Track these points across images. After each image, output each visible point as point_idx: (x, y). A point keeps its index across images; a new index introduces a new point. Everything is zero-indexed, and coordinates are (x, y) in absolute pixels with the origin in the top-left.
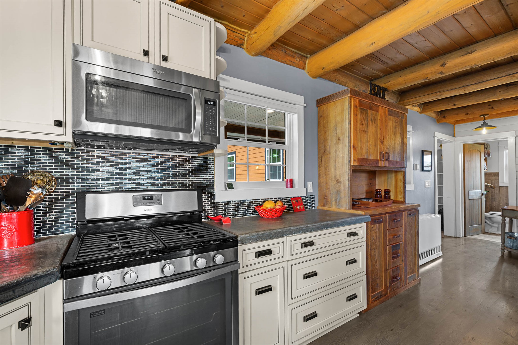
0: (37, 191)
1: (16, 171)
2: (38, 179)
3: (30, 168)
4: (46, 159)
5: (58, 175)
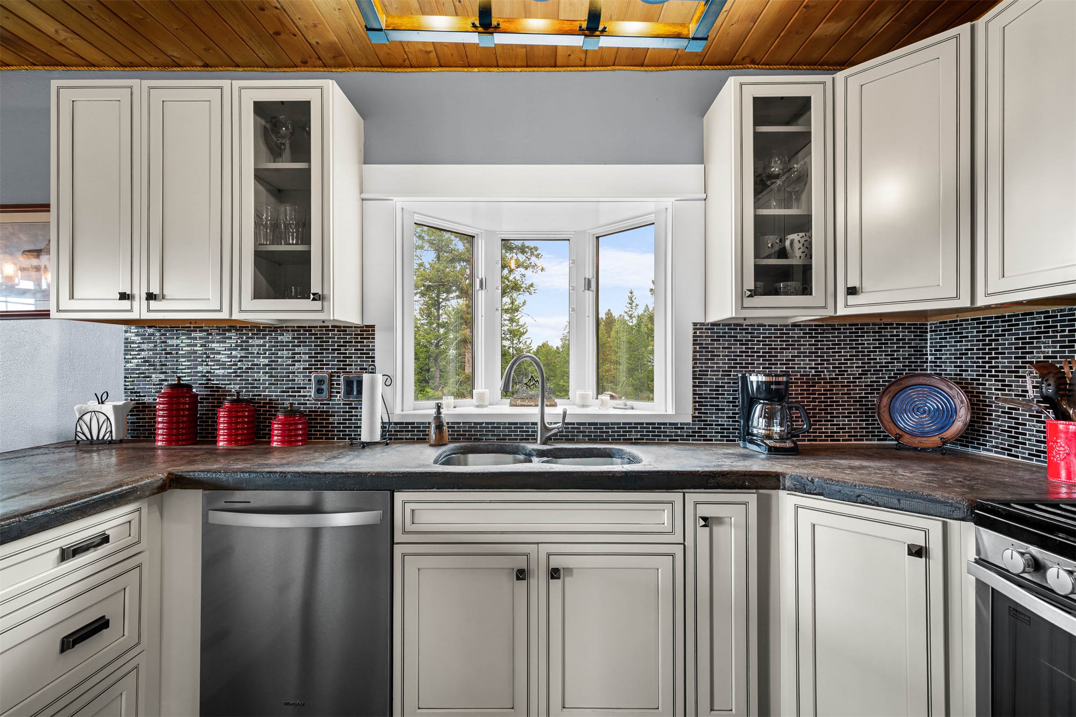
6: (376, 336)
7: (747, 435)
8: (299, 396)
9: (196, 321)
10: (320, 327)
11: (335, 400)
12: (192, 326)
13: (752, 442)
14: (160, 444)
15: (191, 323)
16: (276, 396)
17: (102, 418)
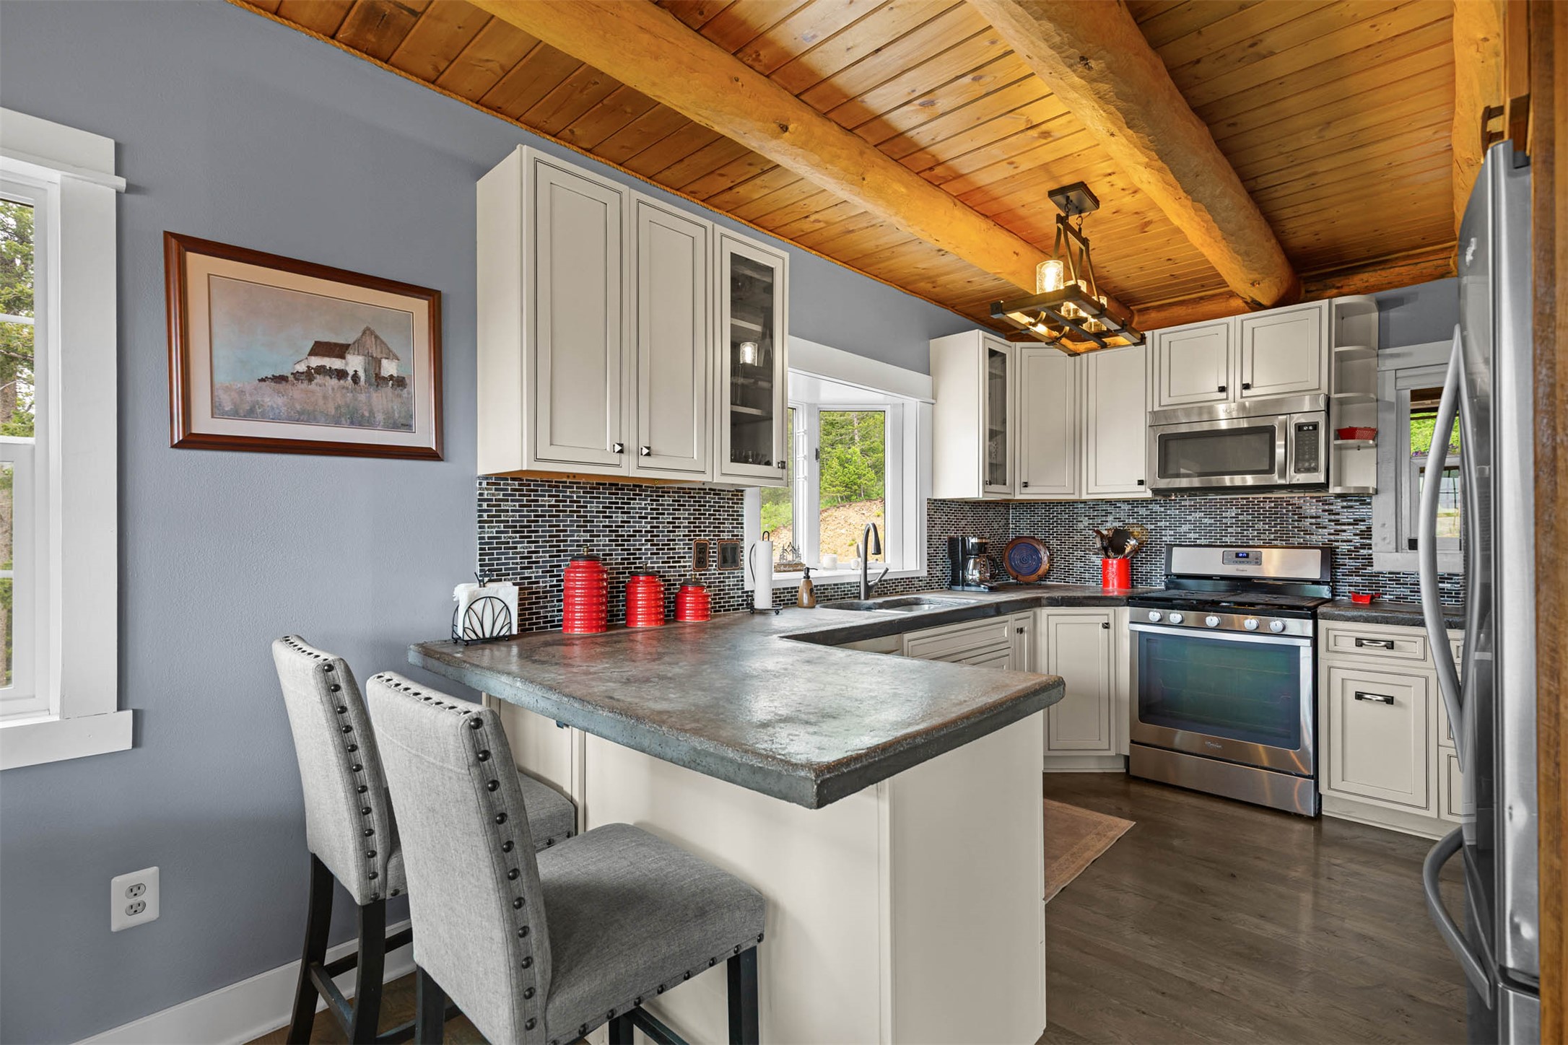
0: (1133, 542)
1: (1121, 524)
2: (1136, 530)
3: (1131, 521)
4: (1143, 511)
5: (1153, 527)
6: (745, 502)
7: (965, 583)
8: (679, 567)
9: (574, 475)
10: (699, 489)
11: (710, 570)
12: (568, 481)
13: (969, 585)
14: (577, 631)
15: (568, 477)
16: (658, 567)
17: (499, 606)
